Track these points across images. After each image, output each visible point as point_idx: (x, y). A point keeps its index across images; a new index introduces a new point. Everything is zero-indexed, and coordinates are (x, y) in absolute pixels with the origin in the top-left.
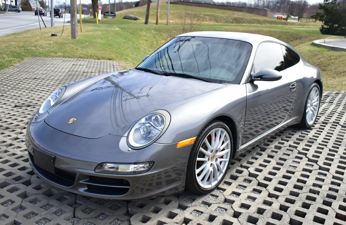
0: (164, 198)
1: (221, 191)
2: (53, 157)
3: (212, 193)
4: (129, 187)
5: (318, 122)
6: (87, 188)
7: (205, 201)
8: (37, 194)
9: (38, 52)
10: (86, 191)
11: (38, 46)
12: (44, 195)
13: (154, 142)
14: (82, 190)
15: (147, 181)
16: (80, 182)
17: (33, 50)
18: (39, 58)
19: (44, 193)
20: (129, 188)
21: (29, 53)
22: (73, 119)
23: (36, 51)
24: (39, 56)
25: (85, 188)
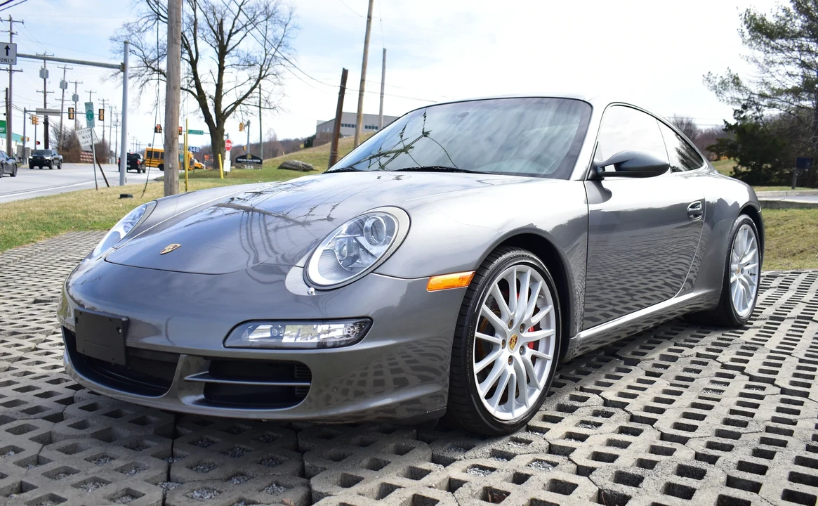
0: (393, 445)
1: (538, 434)
2: (124, 319)
3: (514, 436)
5: (759, 317)
6: (202, 397)
7: (500, 449)
8: (78, 437)
9: (90, 221)
10: (200, 402)
11: (91, 212)
12: (94, 440)
13: (372, 272)
14: (189, 403)
15: (350, 383)
16: (187, 378)
17: (79, 217)
18: (90, 231)
19: (95, 436)
20: (308, 388)
21: (71, 223)
22: (174, 245)
23: (85, 220)
24: (92, 229)
25: (197, 394)
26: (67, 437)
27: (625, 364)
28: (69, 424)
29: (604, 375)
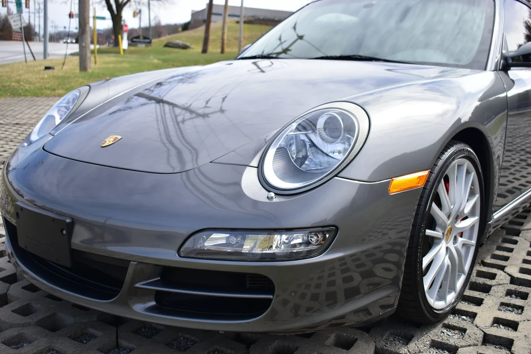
0: (334, 334)
1: (464, 317)
2: (68, 221)
3: (446, 322)
4: (271, 297)
6: (154, 303)
7: (439, 340)
8: (23, 325)
9: (22, 89)
10: (151, 309)
11: (23, 82)
13: (336, 176)
14: (140, 309)
15: (308, 287)
16: (138, 285)
17: (14, 86)
18: (23, 98)
19: (40, 324)
20: (270, 300)
21: (7, 90)
22: (114, 137)
23: (19, 88)
25: (150, 301)
26: (11, 326)
27: (507, 234)
28: (13, 309)
29: (495, 247)
